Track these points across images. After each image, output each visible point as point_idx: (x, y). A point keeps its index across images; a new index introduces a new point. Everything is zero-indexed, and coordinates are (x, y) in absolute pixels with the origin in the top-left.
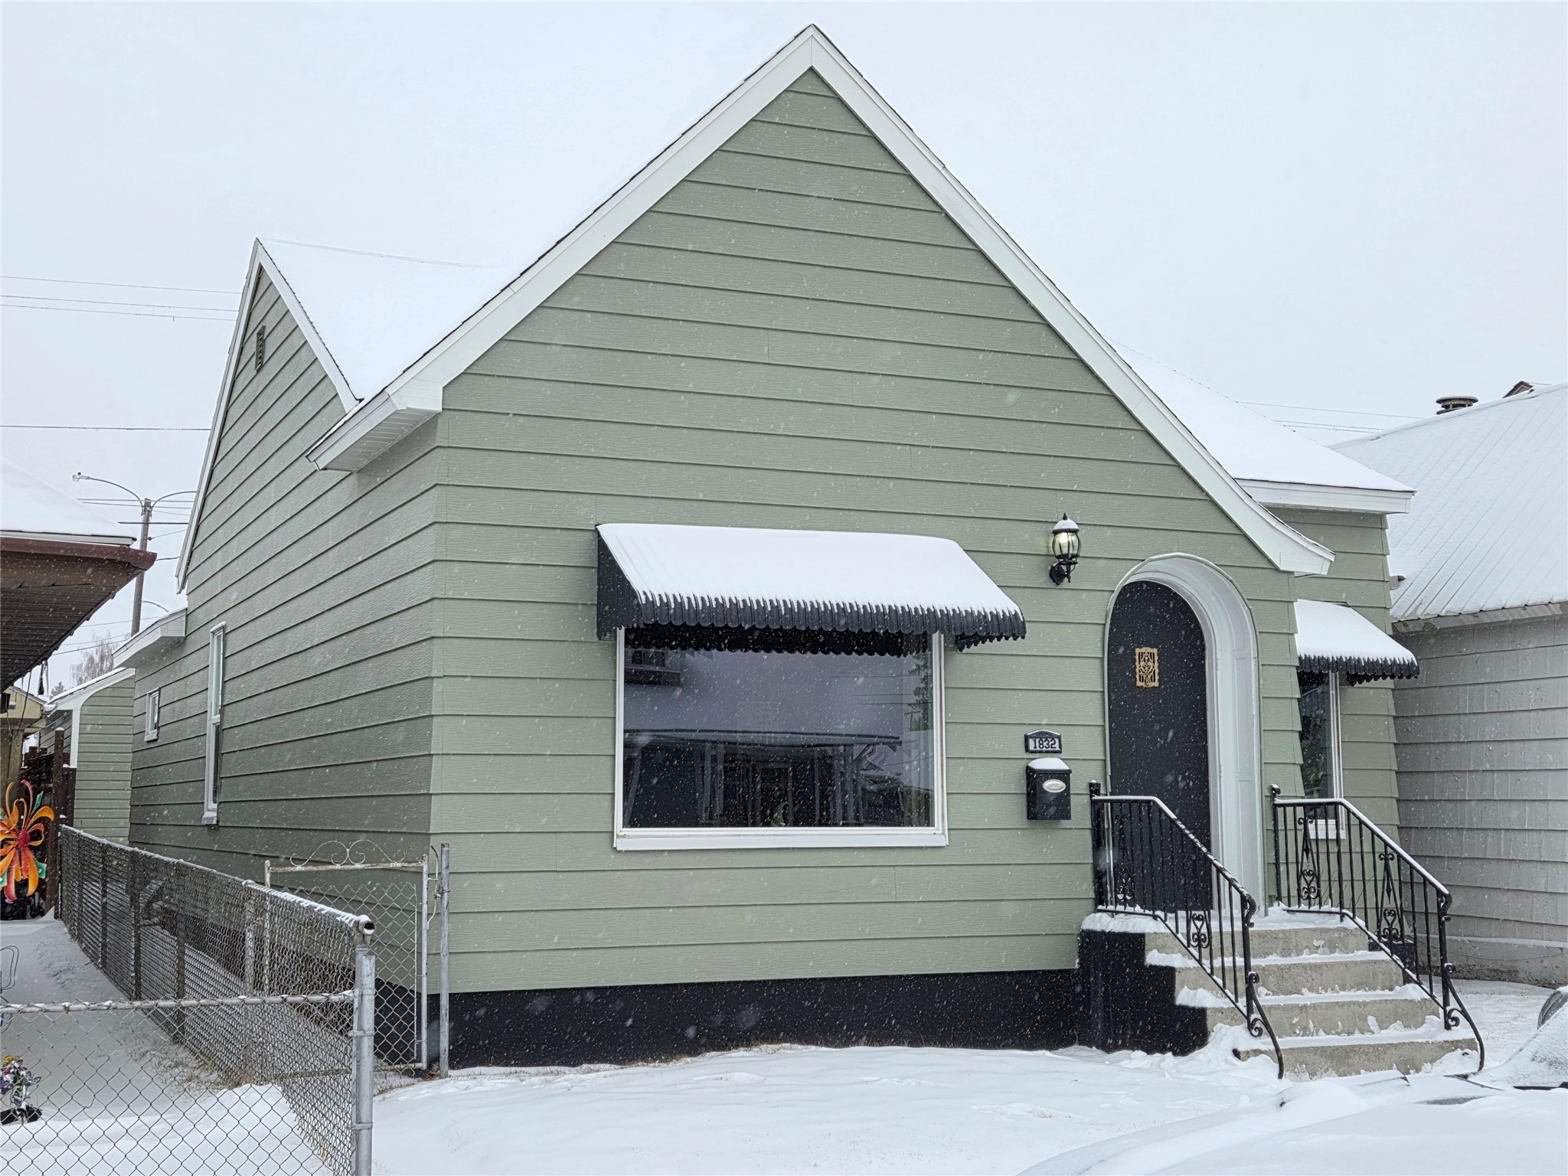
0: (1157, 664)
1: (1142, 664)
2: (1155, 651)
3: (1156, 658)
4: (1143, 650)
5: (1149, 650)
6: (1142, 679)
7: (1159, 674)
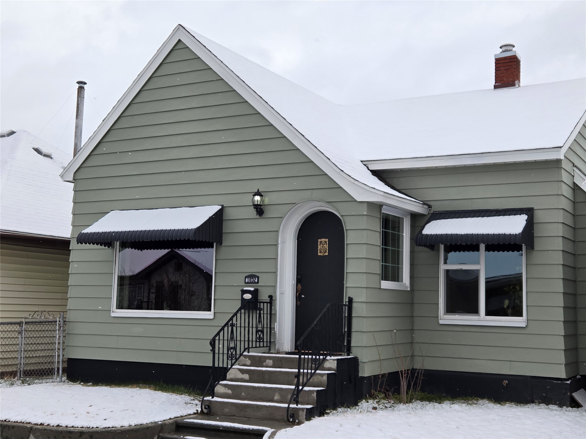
0: (327, 245)
1: (321, 246)
2: (327, 240)
3: (327, 243)
4: (322, 240)
5: (324, 240)
6: (320, 252)
7: (328, 250)
